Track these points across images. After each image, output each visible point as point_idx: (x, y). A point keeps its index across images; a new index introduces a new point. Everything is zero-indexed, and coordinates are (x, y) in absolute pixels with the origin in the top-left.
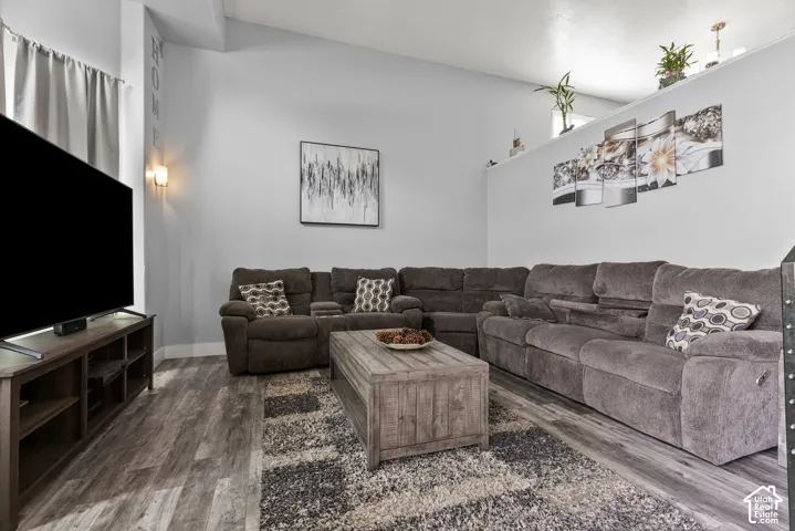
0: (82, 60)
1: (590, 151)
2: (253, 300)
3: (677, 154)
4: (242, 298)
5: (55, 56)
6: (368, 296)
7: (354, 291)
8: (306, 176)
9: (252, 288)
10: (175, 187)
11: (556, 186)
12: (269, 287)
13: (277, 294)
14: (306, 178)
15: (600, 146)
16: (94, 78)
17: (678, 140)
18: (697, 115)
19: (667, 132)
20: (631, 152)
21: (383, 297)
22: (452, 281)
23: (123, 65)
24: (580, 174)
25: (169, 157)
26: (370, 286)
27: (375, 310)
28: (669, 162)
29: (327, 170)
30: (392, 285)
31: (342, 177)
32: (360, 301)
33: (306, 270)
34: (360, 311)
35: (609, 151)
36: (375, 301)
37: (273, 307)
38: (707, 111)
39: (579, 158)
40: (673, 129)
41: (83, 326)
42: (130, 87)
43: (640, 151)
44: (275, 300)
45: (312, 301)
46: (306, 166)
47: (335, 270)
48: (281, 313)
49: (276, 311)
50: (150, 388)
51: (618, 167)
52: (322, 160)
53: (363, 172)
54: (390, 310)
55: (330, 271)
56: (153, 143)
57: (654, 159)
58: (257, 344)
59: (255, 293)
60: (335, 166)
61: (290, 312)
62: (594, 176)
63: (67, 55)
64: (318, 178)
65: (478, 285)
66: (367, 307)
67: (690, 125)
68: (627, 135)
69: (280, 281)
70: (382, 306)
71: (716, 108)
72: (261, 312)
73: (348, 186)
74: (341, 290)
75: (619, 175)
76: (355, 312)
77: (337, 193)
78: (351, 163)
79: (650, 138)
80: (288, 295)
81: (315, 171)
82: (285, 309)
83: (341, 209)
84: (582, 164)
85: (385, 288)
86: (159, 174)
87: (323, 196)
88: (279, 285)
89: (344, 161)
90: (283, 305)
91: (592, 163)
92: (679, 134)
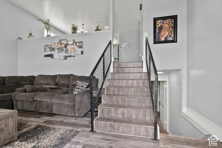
1: (55, 44)
11: (45, 51)
15: (58, 43)
17: (76, 47)
19: (73, 44)
20: (66, 47)
24: (52, 49)
28: (74, 51)
35: (60, 45)
38: (80, 42)
39: (52, 45)
40: (74, 44)
43: (68, 47)
51: (62, 50)
57: (71, 50)
62: (56, 51)
67: (78, 44)
68: (65, 42)
71: (82, 42)
75: (63, 52)
79: (70, 44)
84: (53, 47)
91: (56, 47)
92: (76, 45)
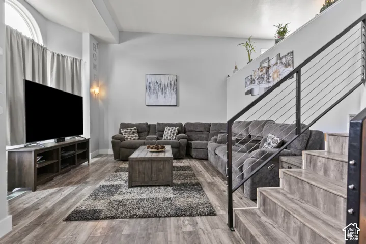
0: (70, 55)
1: (255, 71)
2: (125, 134)
3: (280, 73)
4: (121, 134)
5: (62, 56)
6: (168, 133)
7: (164, 132)
8: (148, 87)
9: (125, 130)
10: (103, 93)
11: (246, 87)
12: (131, 129)
13: (134, 132)
14: (148, 88)
15: (258, 69)
16: (74, 61)
17: (280, 66)
18: (286, 55)
19: (277, 63)
20: (267, 72)
21: (173, 134)
22: (205, 128)
23: (83, 55)
24: (252, 82)
25: (101, 83)
26: (169, 130)
27: (170, 139)
28: (278, 76)
29: (155, 84)
30: (178, 129)
31: (162, 87)
32: (165, 136)
33: (147, 123)
34: (165, 139)
35: (261, 71)
36: (170, 136)
37: (132, 137)
38: (288, 54)
39: (252, 74)
40: (279, 62)
41: (64, 140)
42: (85, 62)
43: (270, 71)
44: (133, 134)
45: (148, 135)
46: (148, 84)
47: (158, 123)
48: (135, 139)
49: (133, 138)
50: (88, 162)
51: (263, 78)
52: (154, 80)
53: (170, 84)
54: (175, 139)
55: (156, 124)
56: (93, 80)
57: (273, 75)
58: (123, 150)
59: (126, 132)
60: (159, 83)
61: (138, 139)
62: (257, 82)
63: (65, 55)
64: (152, 88)
65: (215, 130)
66: (167, 138)
67: (284, 60)
68: (265, 64)
69: (136, 128)
70: (173, 137)
71: (291, 52)
72: (127, 138)
73: (164, 90)
74: (159, 131)
75: (264, 82)
76: (163, 140)
77: (160, 93)
78: (165, 81)
79: (272, 65)
80: (139, 133)
81: (151, 85)
82: (137, 138)
83: (161, 100)
84: (253, 77)
85: (175, 130)
86: (96, 90)
87: (155, 95)
88: (135, 129)
89: (163, 81)
90: (136, 136)
91: (256, 77)
92: (281, 64)
